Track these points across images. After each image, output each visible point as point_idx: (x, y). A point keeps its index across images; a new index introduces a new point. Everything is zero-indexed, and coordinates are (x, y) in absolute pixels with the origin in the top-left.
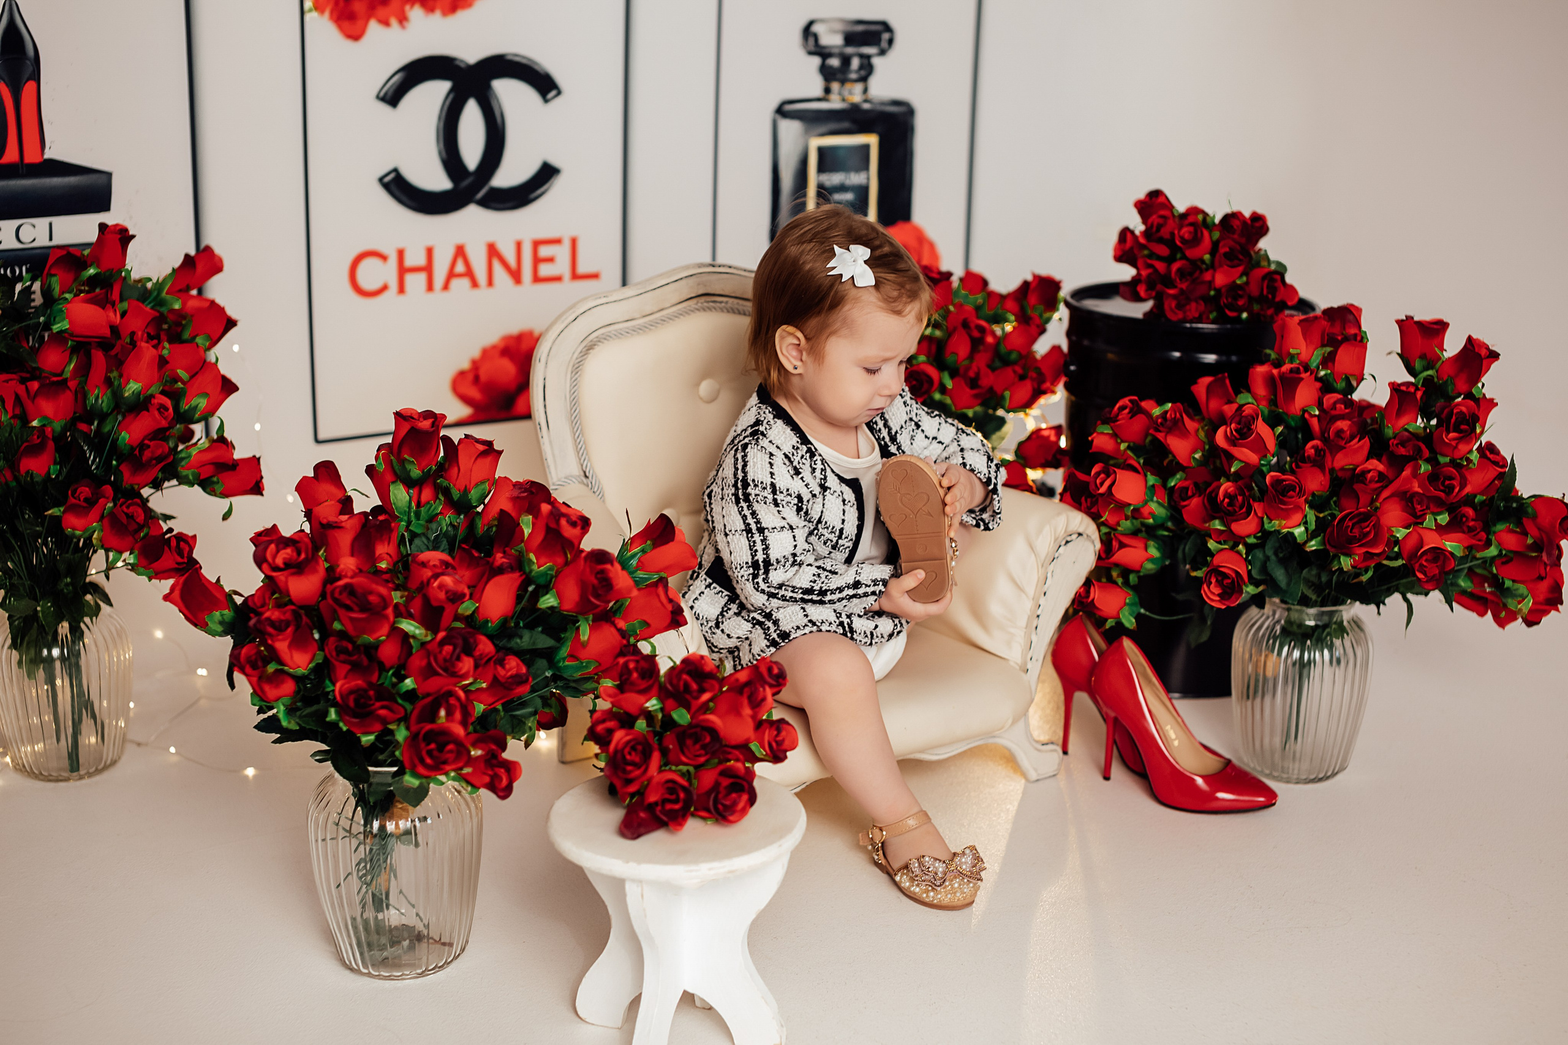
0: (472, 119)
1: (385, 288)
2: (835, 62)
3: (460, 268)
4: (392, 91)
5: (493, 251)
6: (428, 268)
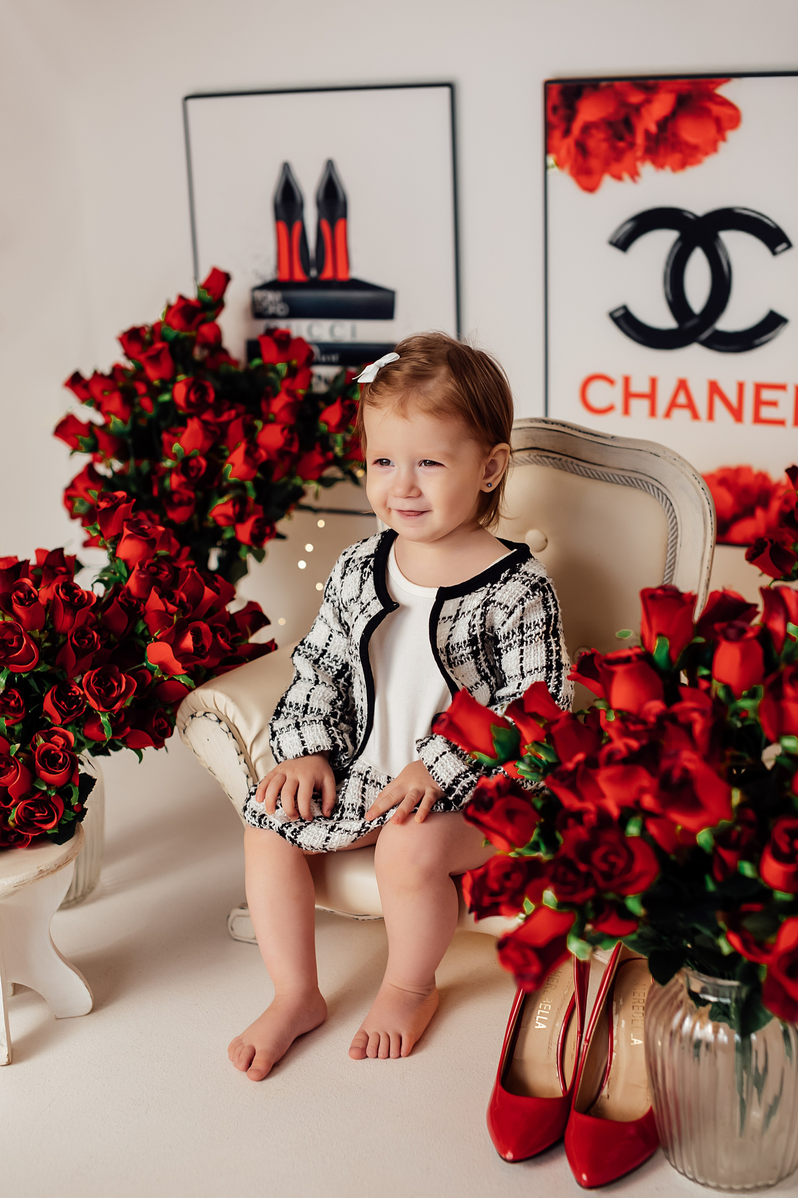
0: (698, 266)
1: (611, 408)
3: (682, 399)
4: (623, 238)
5: (714, 389)
6: (652, 396)
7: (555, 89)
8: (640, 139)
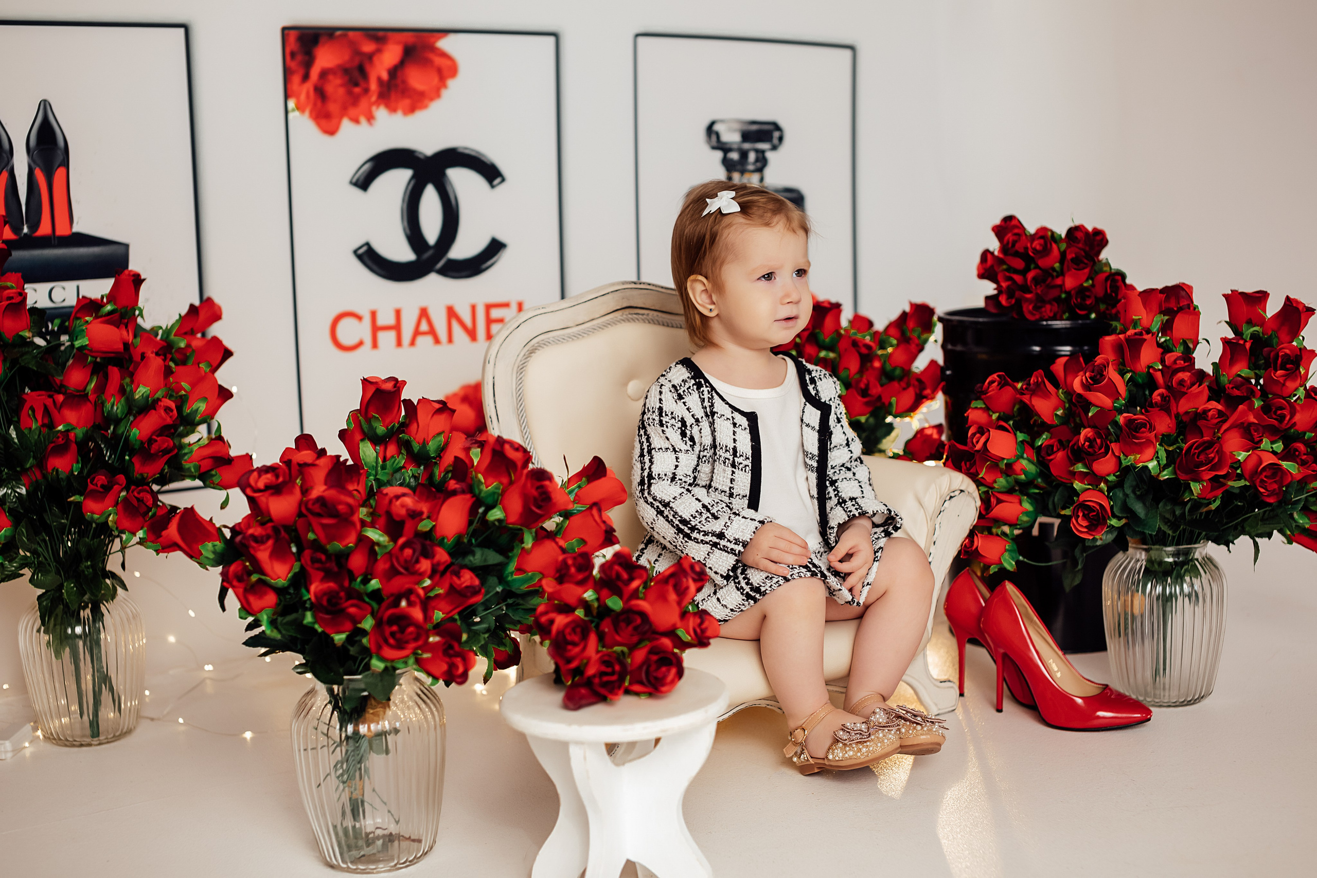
0: (430, 201)
1: (361, 344)
2: (734, 156)
3: (424, 327)
4: (362, 178)
5: (451, 313)
6: (397, 327)
7: (293, 35)
8: (374, 86)
